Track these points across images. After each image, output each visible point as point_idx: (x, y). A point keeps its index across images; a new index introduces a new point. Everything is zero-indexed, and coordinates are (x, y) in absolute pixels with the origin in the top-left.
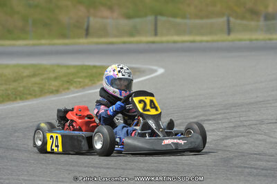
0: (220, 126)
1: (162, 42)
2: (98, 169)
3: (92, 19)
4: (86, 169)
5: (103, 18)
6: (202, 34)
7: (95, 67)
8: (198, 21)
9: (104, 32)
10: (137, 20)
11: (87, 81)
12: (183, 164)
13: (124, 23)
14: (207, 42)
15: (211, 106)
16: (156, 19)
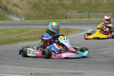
0: (111, 49)
1: (91, 21)
2: (69, 63)
3: (67, 13)
4: (65, 63)
5: (72, 13)
7: (68, 29)
9: (71, 17)
11: (66, 33)
12: (98, 62)
13: (78, 14)
15: (107, 42)
16: (89, 13)
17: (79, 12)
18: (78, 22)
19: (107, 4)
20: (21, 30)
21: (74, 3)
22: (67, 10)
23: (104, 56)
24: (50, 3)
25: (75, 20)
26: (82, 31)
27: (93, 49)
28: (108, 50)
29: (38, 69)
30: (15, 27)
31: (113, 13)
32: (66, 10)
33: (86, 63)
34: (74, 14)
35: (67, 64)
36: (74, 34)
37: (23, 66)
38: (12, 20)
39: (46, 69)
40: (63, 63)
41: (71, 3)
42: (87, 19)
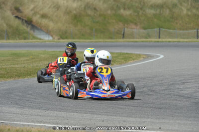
0: (193, 85)
1: (162, 42)
3: (126, 29)
5: (132, 29)
6: (184, 39)
7: (127, 53)
8: (181, 31)
9: (132, 36)
10: (150, 30)
11: (123, 61)
12: (173, 105)
13: (142, 31)
14: (186, 42)
15: (188, 75)
16: (160, 29)
17: (145, 28)
18: (142, 43)
19: (188, 16)
20: (53, 55)
21: (136, 14)
22: (126, 25)
23: (184, 96)
24: (98, 13)
25: (137, 40)
26: (148, 57)
27: (165, 85)
28: (190, 88)
29: (80, 115)
30: (43, 49)
31: (197, 30)
32: (124, 25)
33: (154, 108)
34: (135, 30)
35: (125, 108)
36: (136, 62)
37: (56, 111)
38: (40, 39)
39: (93, 115)
40: (118, 106)
41: (131, 14)
42: (157, 38)
